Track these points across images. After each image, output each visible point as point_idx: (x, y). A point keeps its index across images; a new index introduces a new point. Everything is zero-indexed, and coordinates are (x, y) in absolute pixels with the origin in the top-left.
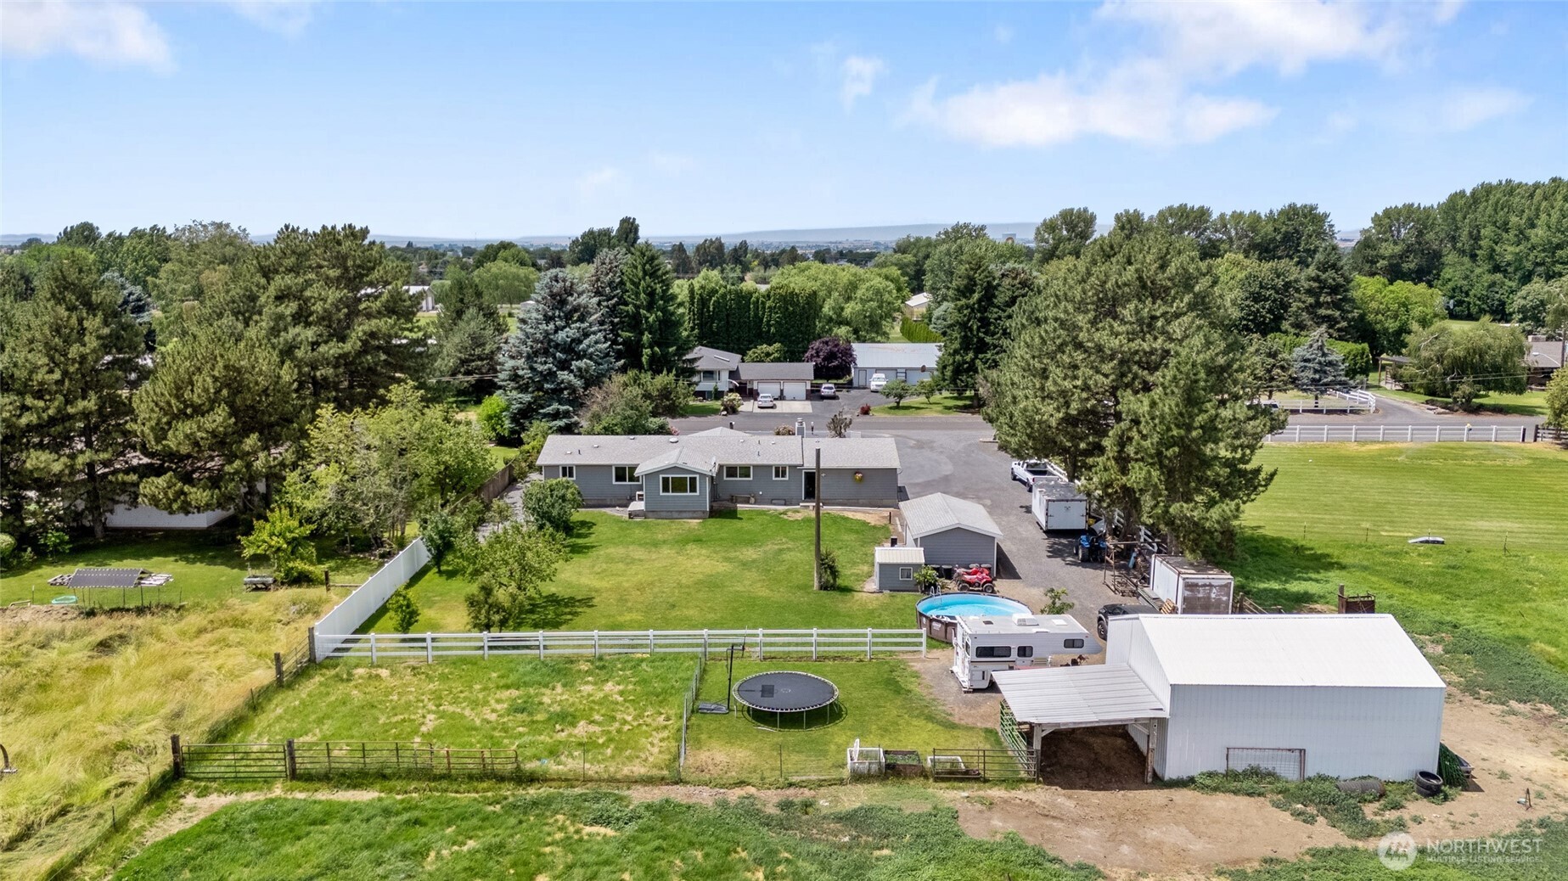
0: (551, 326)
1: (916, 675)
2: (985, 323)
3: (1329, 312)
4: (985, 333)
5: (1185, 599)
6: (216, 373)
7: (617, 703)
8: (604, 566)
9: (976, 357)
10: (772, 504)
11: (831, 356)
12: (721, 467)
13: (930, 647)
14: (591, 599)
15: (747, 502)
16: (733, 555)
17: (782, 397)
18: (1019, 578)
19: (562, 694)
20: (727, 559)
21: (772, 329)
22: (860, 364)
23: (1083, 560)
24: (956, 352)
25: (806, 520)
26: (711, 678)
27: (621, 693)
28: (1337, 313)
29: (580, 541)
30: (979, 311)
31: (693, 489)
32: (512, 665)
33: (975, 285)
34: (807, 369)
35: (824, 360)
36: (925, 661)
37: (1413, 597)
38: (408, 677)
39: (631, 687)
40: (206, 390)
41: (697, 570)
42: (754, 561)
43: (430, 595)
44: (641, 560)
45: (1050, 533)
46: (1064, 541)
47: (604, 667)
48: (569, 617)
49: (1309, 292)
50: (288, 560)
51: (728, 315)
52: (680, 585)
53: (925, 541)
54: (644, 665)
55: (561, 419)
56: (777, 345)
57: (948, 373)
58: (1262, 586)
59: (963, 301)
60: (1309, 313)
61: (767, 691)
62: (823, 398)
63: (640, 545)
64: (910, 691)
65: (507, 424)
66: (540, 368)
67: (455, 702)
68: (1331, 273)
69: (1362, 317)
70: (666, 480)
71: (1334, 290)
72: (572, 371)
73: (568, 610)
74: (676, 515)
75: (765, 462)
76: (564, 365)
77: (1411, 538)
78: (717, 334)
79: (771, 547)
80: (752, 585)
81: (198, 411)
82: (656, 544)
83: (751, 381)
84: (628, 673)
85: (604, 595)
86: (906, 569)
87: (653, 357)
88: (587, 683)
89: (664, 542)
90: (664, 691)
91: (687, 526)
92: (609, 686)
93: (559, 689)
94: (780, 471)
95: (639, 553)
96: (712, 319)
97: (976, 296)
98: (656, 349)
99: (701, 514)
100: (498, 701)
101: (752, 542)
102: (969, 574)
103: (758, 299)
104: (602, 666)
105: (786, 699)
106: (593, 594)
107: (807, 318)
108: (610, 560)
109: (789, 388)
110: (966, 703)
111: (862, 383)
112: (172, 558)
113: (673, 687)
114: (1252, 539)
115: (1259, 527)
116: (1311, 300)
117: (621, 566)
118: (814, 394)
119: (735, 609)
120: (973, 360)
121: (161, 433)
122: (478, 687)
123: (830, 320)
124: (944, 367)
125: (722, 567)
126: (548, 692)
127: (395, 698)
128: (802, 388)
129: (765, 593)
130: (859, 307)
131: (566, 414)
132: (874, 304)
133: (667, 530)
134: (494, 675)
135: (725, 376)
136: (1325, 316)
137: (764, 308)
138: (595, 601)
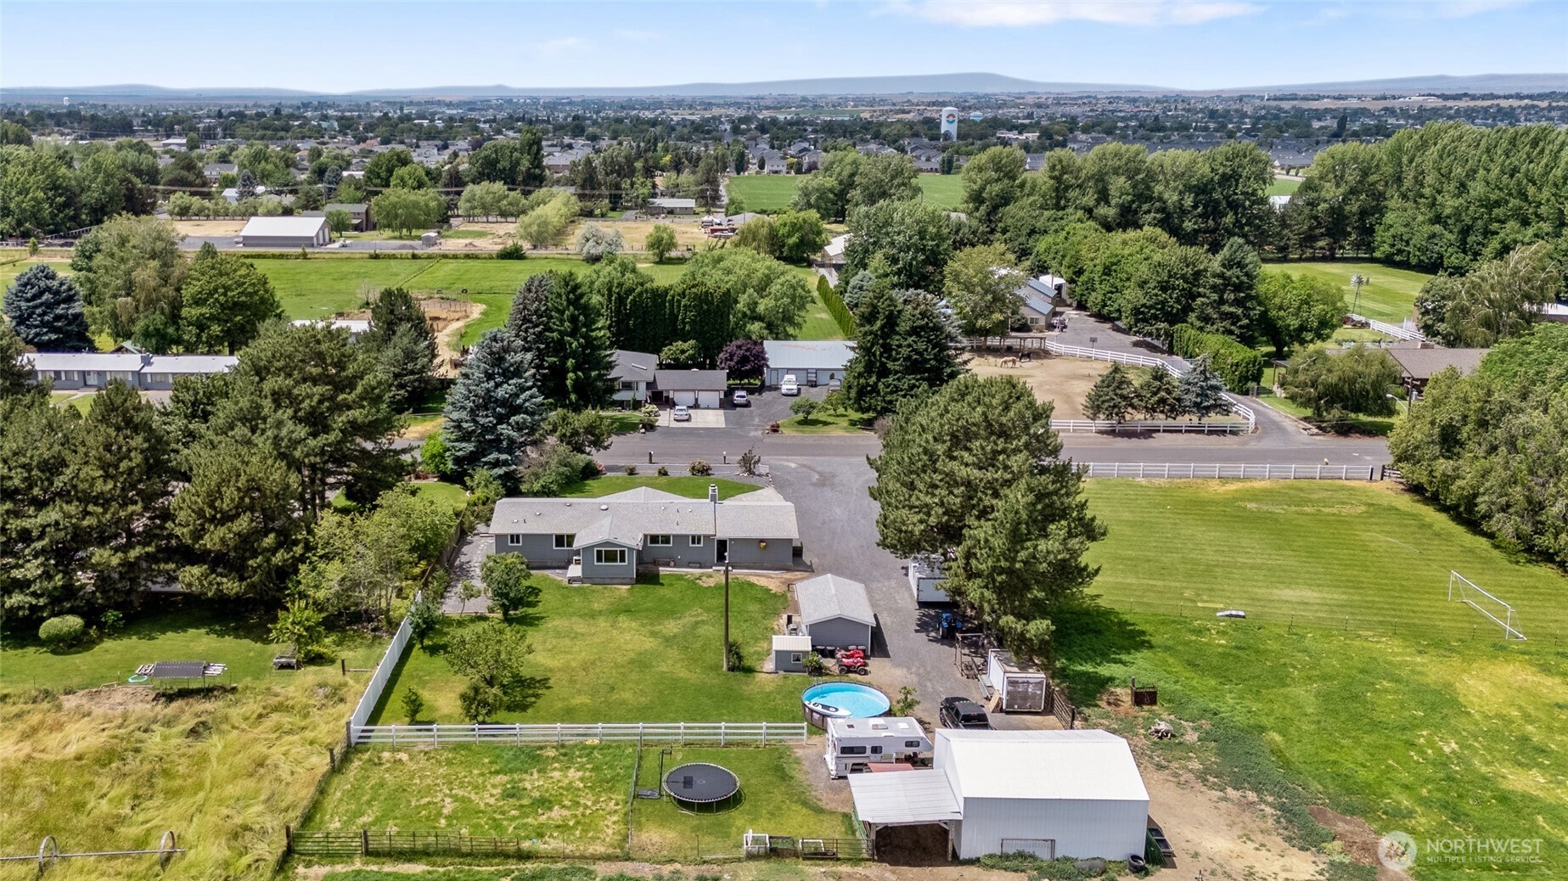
0: (492, 383)
1: (798, 761)
2: (887, 348)
3: (1232, 309)
4: (887, 358)
5: (1008, 693)
6: (240, 485)
7: (579, 790)
8: (554, 641)
9: (879, 380)
10: (689, 567)
11: (744, 360)
12: (645, 536)
13: (811, 733)
14: (547, 679)
15: (668, 565)
16: (657, 628)
17: (696, 406)
18: (888, 656)
19: (538, 780)
20: (653, 634)
21: (687, 327)
22: (772, 364)
23: (943, 637)
24: (860, 375)
25: (718, 587)
26: (646, 764)
27: (582, 779)
28: (1240, 311)
29: (530, 611)
30: (882, 337)
31: (622, 560)
32: (498, 751)
33: (878, 313)
34: (720, 377)
35: (737, 363)
36: (803, 745)
37: (1194, 683)
38: (423, 762)
39: (588, 774)
40: (232, 500)
41: (629, 647)
42: (675, 636)
43: (421, 674)
44: (583, 635)
45: (923, 605)
46: (932, 612)
47: (565, 755)
48: (533, 699)
49: (1214, 288)
50: (307, 644)
51: (644, 313)
52: (617, 666)
53: (814, 629)
54: (595, 752)
55: (500, 467)
56: (692, 342)
57: (853, 394)
58: (1080, 668)
59: (867, 328)
60: (1213, 307)
61: (688, 782)
62: (736, 406)
63: (581, 616)
64: (792, 778)
65: (450, 465)
66: (482, 421)
67: (461, 786)
68: (1236, 271)
69: (1264, 314)
70: (599, 552)
71: (1238, 288)
72: (509, 424)
73: (531, 692)
74: (608, 581)
75: (683, 532)
76: (501, 419)
77: (1222, 610)
78: (634, 331)
79: (688, 620)
80: (673, 665)
81: (227, 518)
82: (593, 615)
83: (668, 391)
84: (584, 759)
85: (558, 675)
86: (797, 656)
87: (577, 381)
88: (555, 769)
89: (600, 612)
90: (613, 778)
91: (617, 593)
92: (571, 773)
93: (536, 775)
94: (696, 539)
95: (580, 627)
96: (629, 316)
97: (879, 323)
98: (580, 374)
99: (628, 581)
100: (494, 786)
101: (672, 613)
102: (848, 657)
103: (673, 297)
104: (566, 753)
105: (703, 790)
106: (549, 674)
107: (722, 316)
108: (558, 634)
109: (704, 398)
110: (832, 789)
111: (774, 382)
112: (203, 631)
113: (618, 774)
114: (1087, 613)
115: (1098, 596)
116: (1215, 297)
117: (567, 642)
118: (727, 403)
119: (661, 692)
120: (876, 384)
121: (198, 534)
122: (476, 772)
123: (744, 315)
124: (850, 387)
125: (650, 644)
126: (527, 777)
127: (418, 781)
128: (715, 398)
129: (683, 674)
130: (773, 303)
131: (505, 463)
132: (786, 300)
133: (603, 597)
134: (486, 760)
135: (643, 386)
136: (1227, 314)
137: (679, 306)
138: (551, 683)
